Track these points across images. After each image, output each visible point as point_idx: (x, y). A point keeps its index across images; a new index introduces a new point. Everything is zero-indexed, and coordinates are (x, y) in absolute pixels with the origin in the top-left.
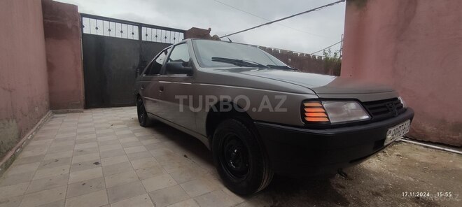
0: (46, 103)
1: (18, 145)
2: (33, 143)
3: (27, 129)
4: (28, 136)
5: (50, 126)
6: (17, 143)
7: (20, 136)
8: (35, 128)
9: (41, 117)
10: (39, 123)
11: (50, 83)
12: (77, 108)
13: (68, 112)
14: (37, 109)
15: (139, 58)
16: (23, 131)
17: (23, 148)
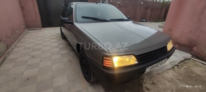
0: (24, 26)
1: (7, 53)
2: (15, 50)
3: (12, 43)
4: (13, 46)
5: (25, 38)
6: (7, 51)
7: (8, 48)
8: (17, 42)
9: (21, 34)
10: (20, 38)
11: (24, 16)
12: (38, 28)
13: (34, 30)
14: (17, 32)
15: (64, 2)
16: (9, 45)
17: (10, 53)
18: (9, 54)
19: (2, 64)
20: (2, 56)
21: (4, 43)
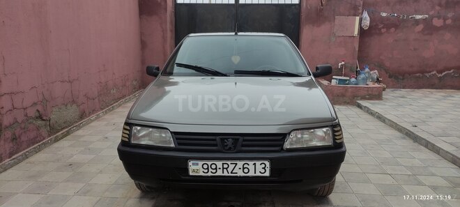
2: (94, 124)
6: (77, 122)
7: (82, 117)
8: (104, 111)
10: (115, 105)
14: (114, 91)
16: (87, 112)
17: (82, 127)
18: (79, 127)
19: (60, 139)
20: (66, 127)
21: (78, 106)
